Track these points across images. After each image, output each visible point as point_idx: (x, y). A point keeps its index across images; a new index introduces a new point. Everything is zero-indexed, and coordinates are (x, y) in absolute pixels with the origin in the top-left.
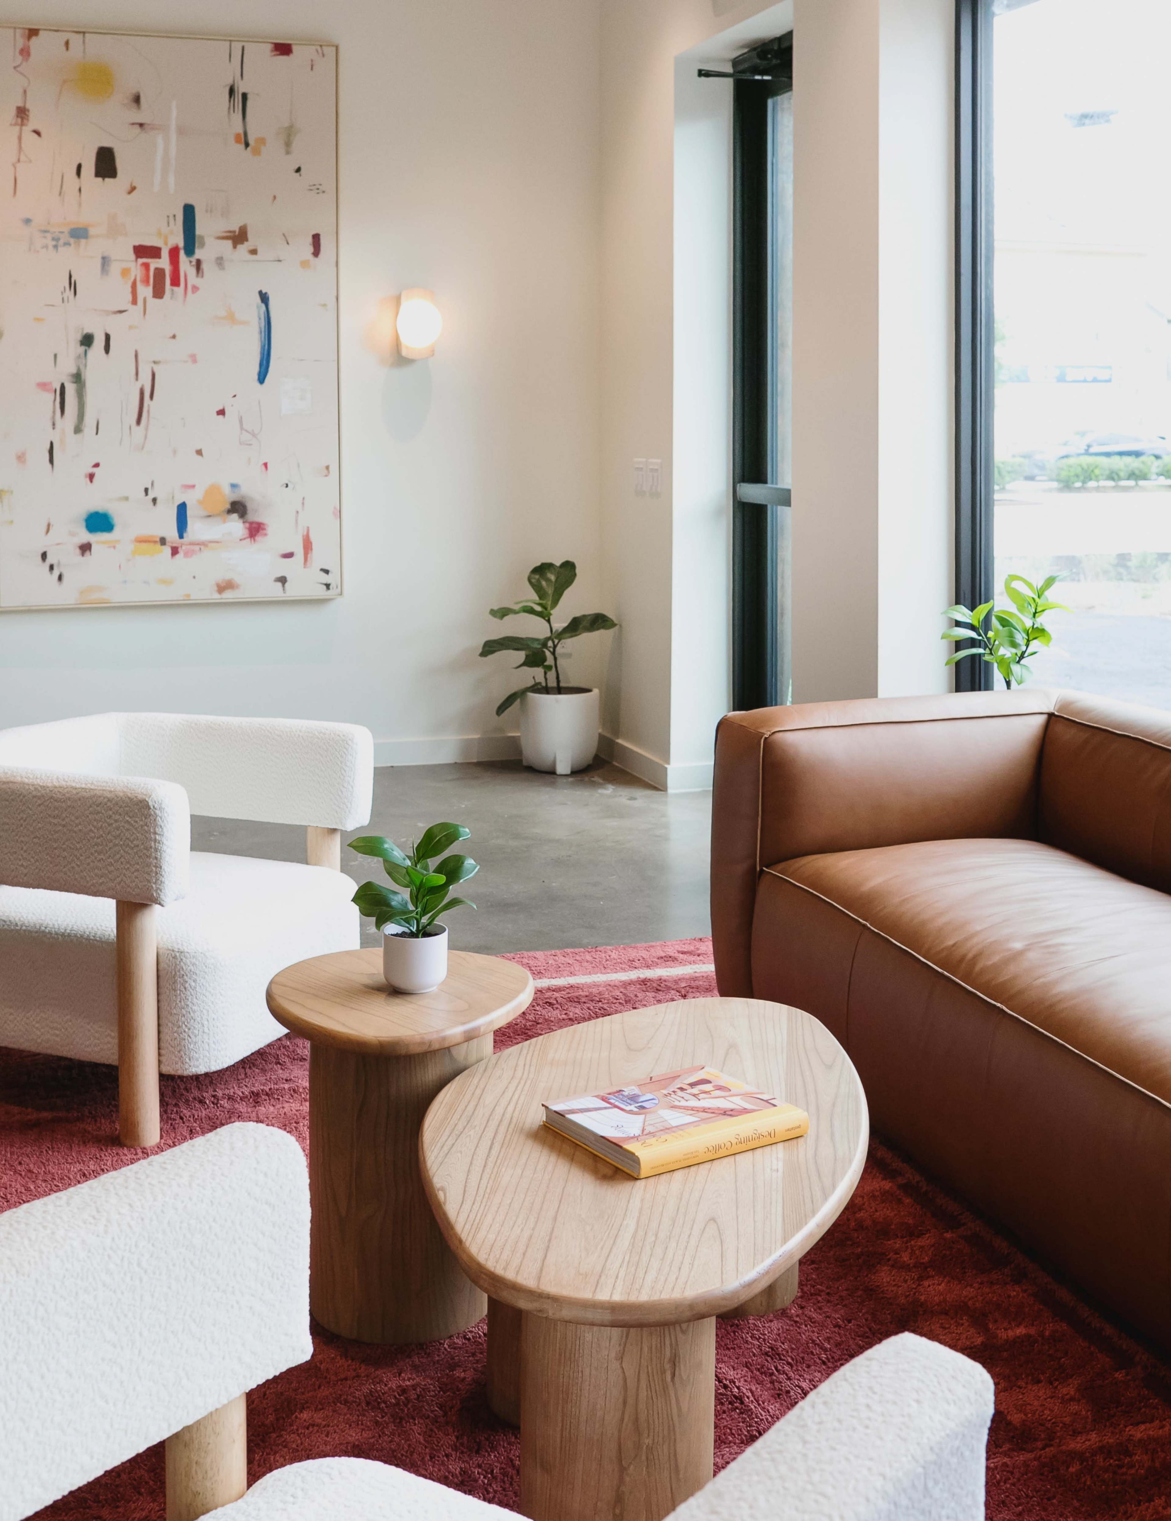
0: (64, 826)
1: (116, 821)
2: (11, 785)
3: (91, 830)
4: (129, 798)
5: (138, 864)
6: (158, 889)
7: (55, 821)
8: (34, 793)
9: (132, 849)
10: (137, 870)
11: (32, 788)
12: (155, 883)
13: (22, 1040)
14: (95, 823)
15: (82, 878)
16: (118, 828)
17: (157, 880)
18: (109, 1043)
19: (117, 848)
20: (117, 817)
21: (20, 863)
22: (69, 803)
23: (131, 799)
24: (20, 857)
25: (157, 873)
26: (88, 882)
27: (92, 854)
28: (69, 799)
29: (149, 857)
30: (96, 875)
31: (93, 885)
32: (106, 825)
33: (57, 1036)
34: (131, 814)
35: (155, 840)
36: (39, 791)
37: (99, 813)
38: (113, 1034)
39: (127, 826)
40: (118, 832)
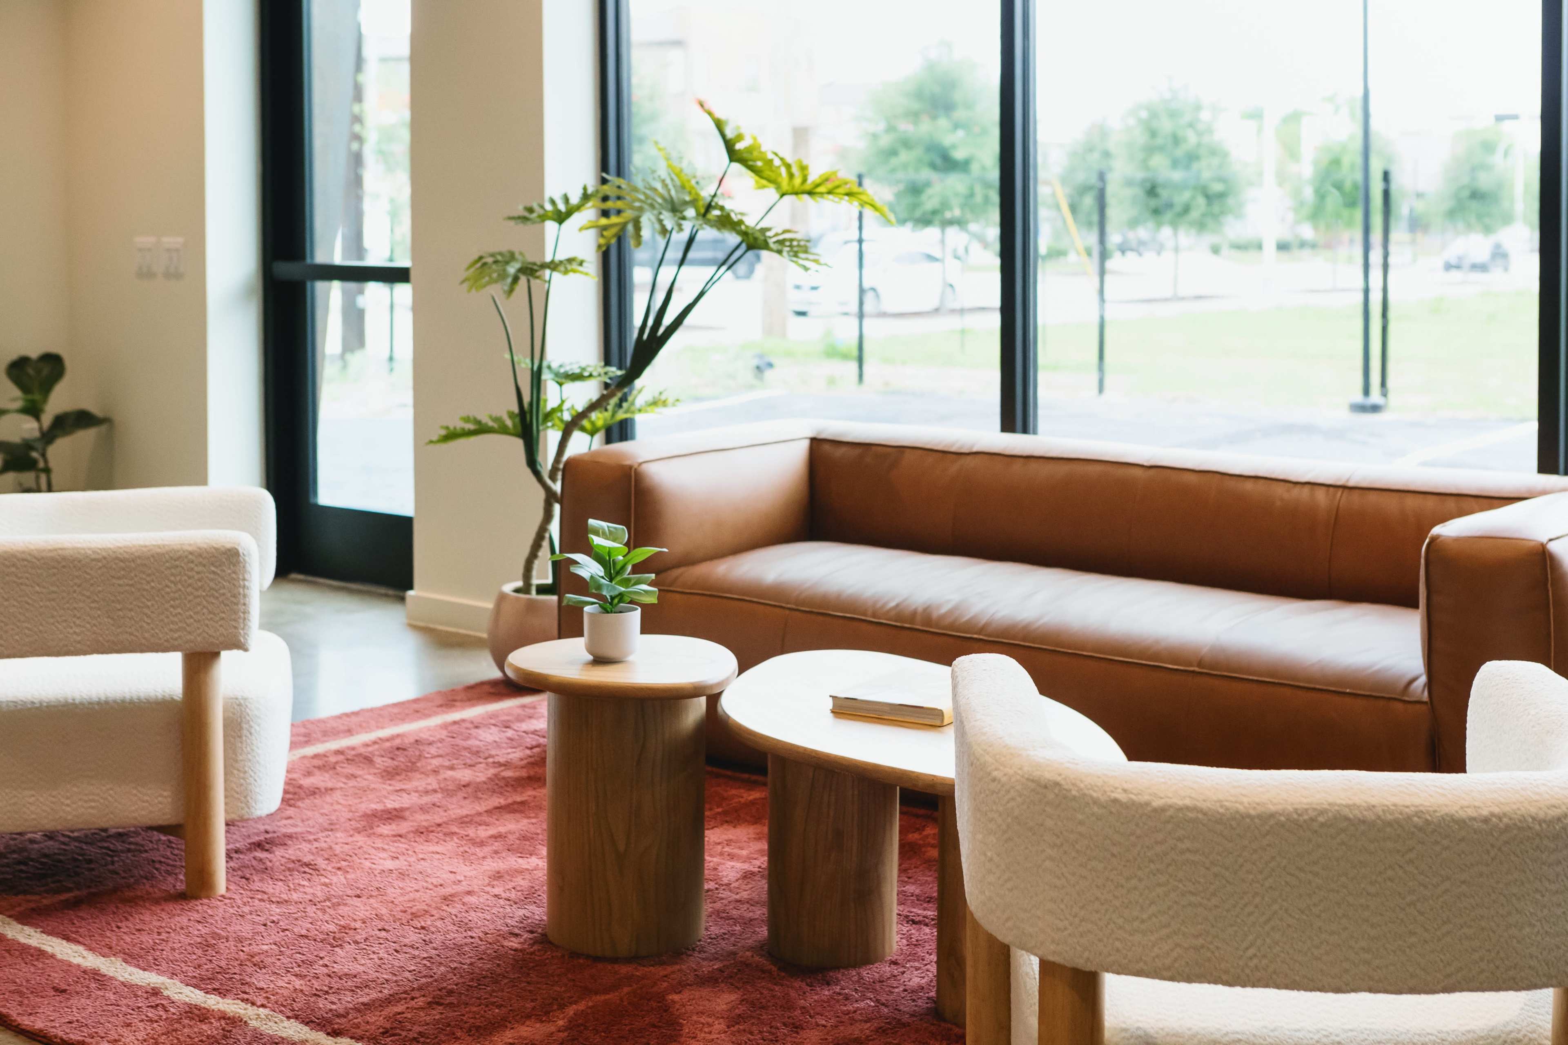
0: (132, 585)
1: (198, 573)
2: (60, 552)
3: (167, 586)
4: (215, 548)
5: (224, 612)
6: (245, 634)
7: (121, 582)
8: (93, 556)
9: (217, 598)
10: (223, 619)
11: (89, 552)
12: (243, 629)
13: (46, 821)
14: (172, 578)
15: (153, 636)
16: (199, 580)
17: (245, 625)
18: (160, 803)
19: (198, 600)
20: (200, 568)
21: (71, 631)
22: (139, 561)
23: (216, 549)
24: (72, 625)
25: (245, 619)
26: (160, 639)
27: (167, 610)
28: (139, 557)
29: (237, 604)
30: (171, 630)
31: (167, 641)
32: (186, 578)
33: (93, 808)
34: (218, 564)
35: (244, 586)
36: (98, 554)
37: (177, 567)
38: (165, 794)
39: (212, 576)
40: (200, 584)
